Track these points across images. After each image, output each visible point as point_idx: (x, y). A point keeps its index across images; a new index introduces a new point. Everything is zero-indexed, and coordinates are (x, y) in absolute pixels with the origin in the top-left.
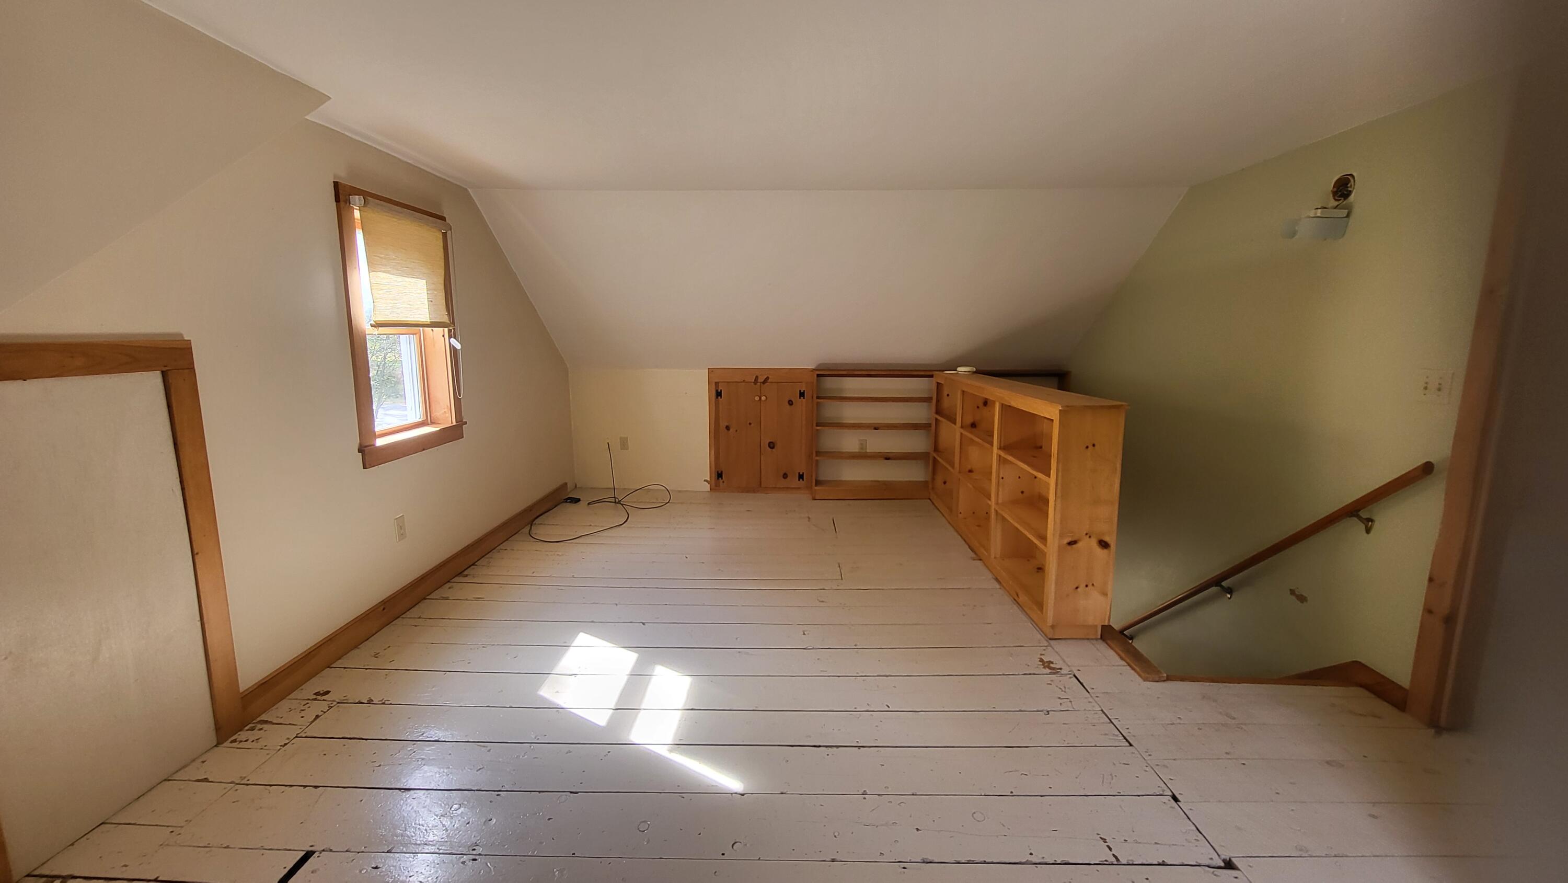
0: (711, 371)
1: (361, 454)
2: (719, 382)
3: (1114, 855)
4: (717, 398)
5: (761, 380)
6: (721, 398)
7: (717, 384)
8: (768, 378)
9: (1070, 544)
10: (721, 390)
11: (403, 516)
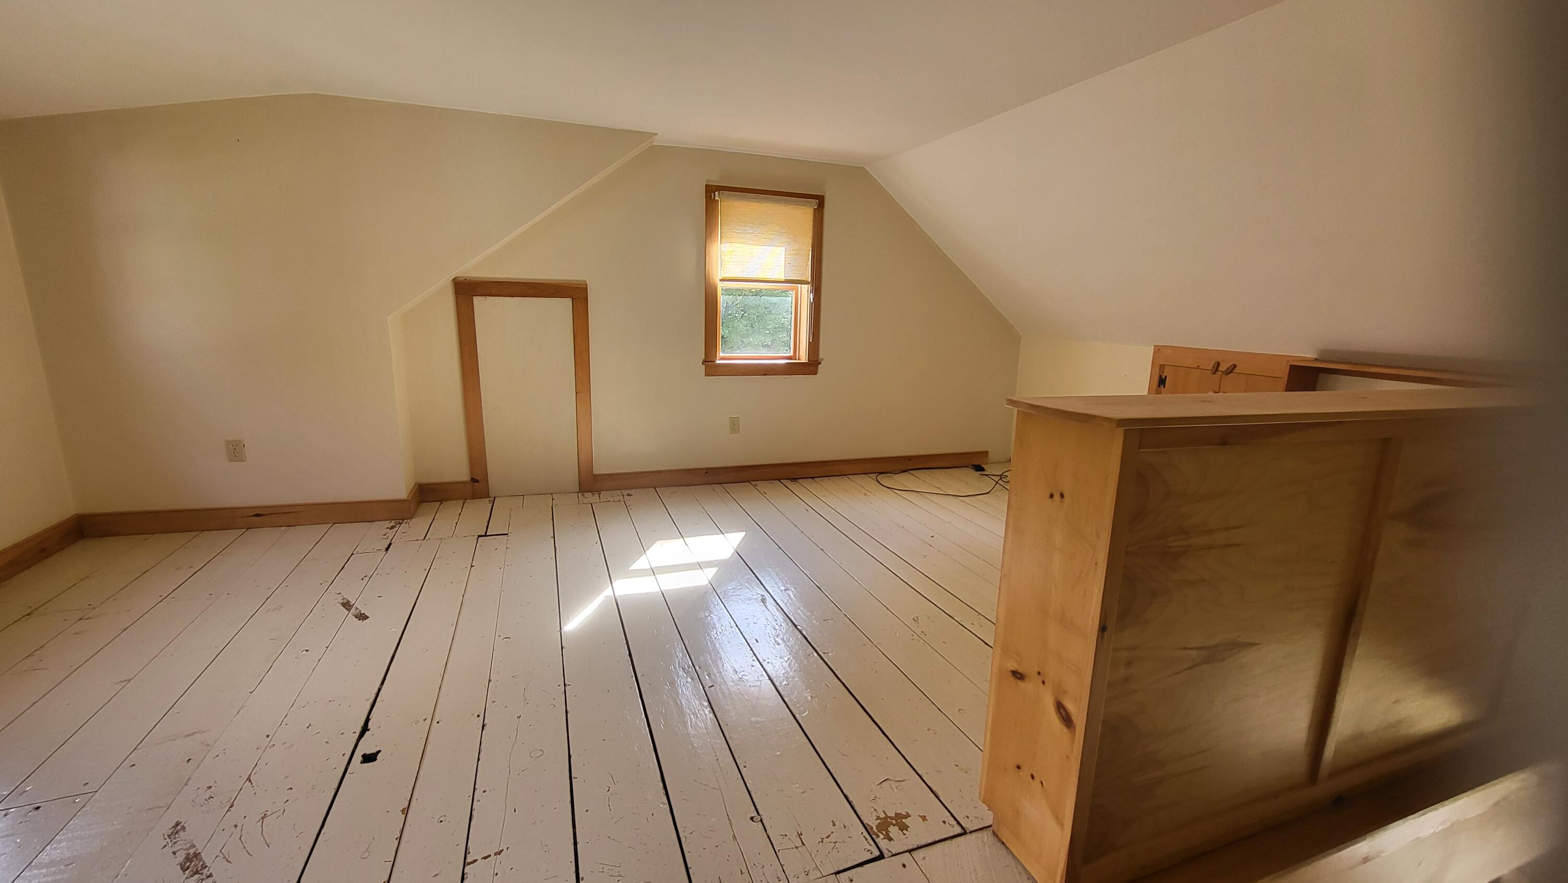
0: (1158, 350)
1: (704, 366)
2: (1165, 365)
3: (475, 861)
4: (1159, 386)
5: (1223, 368)
6: (1164, 387)
7: (1162, 367)
8: (1235, 366)
9: (1014, 673)
10: (1166, 377)
11: (738, 417)
